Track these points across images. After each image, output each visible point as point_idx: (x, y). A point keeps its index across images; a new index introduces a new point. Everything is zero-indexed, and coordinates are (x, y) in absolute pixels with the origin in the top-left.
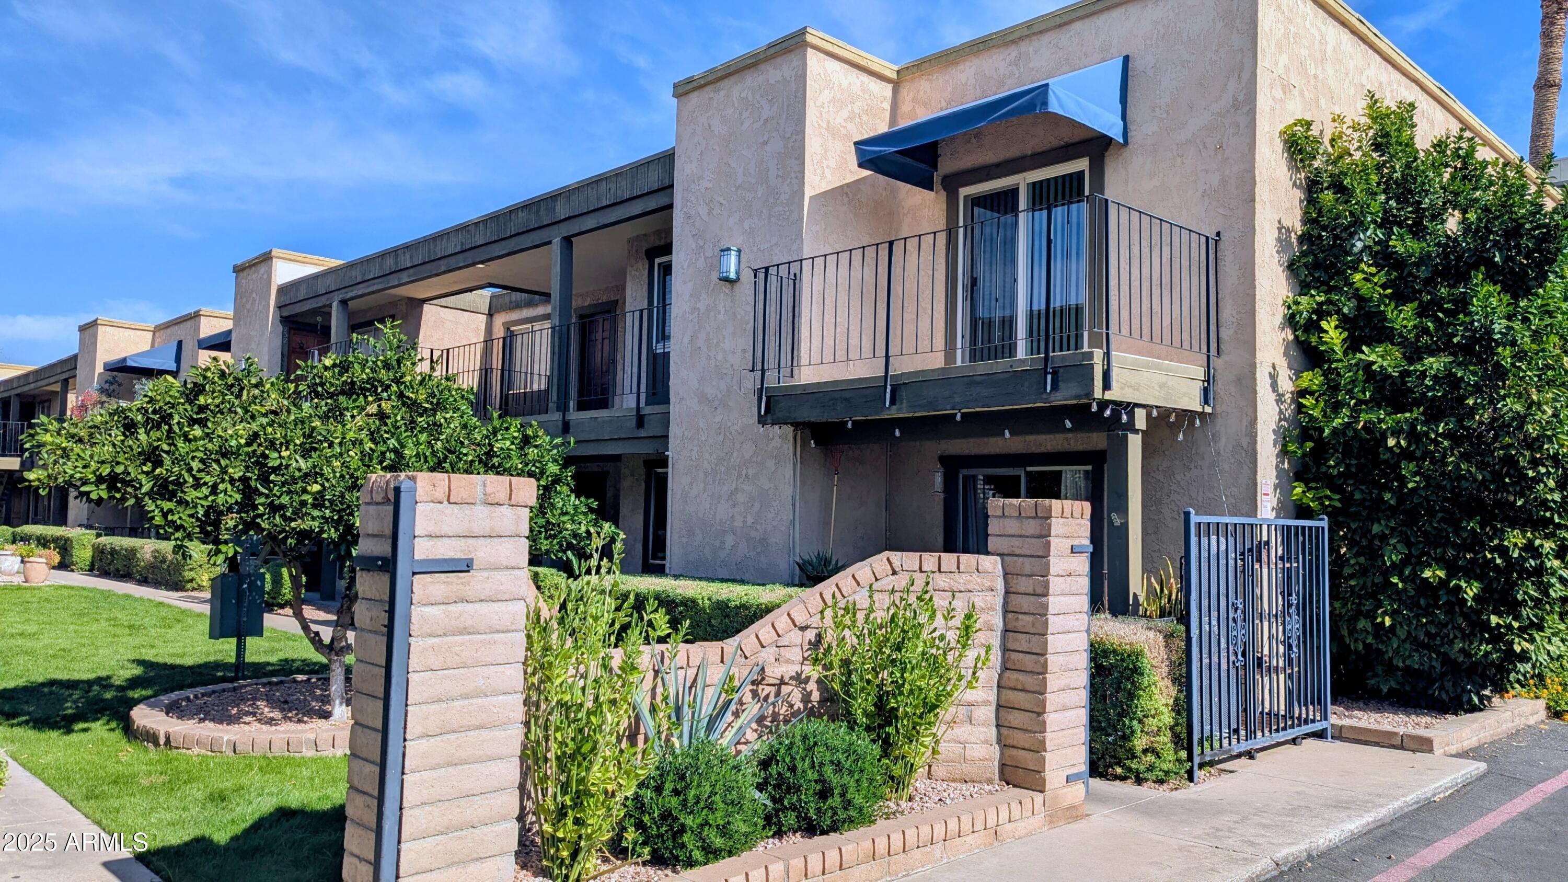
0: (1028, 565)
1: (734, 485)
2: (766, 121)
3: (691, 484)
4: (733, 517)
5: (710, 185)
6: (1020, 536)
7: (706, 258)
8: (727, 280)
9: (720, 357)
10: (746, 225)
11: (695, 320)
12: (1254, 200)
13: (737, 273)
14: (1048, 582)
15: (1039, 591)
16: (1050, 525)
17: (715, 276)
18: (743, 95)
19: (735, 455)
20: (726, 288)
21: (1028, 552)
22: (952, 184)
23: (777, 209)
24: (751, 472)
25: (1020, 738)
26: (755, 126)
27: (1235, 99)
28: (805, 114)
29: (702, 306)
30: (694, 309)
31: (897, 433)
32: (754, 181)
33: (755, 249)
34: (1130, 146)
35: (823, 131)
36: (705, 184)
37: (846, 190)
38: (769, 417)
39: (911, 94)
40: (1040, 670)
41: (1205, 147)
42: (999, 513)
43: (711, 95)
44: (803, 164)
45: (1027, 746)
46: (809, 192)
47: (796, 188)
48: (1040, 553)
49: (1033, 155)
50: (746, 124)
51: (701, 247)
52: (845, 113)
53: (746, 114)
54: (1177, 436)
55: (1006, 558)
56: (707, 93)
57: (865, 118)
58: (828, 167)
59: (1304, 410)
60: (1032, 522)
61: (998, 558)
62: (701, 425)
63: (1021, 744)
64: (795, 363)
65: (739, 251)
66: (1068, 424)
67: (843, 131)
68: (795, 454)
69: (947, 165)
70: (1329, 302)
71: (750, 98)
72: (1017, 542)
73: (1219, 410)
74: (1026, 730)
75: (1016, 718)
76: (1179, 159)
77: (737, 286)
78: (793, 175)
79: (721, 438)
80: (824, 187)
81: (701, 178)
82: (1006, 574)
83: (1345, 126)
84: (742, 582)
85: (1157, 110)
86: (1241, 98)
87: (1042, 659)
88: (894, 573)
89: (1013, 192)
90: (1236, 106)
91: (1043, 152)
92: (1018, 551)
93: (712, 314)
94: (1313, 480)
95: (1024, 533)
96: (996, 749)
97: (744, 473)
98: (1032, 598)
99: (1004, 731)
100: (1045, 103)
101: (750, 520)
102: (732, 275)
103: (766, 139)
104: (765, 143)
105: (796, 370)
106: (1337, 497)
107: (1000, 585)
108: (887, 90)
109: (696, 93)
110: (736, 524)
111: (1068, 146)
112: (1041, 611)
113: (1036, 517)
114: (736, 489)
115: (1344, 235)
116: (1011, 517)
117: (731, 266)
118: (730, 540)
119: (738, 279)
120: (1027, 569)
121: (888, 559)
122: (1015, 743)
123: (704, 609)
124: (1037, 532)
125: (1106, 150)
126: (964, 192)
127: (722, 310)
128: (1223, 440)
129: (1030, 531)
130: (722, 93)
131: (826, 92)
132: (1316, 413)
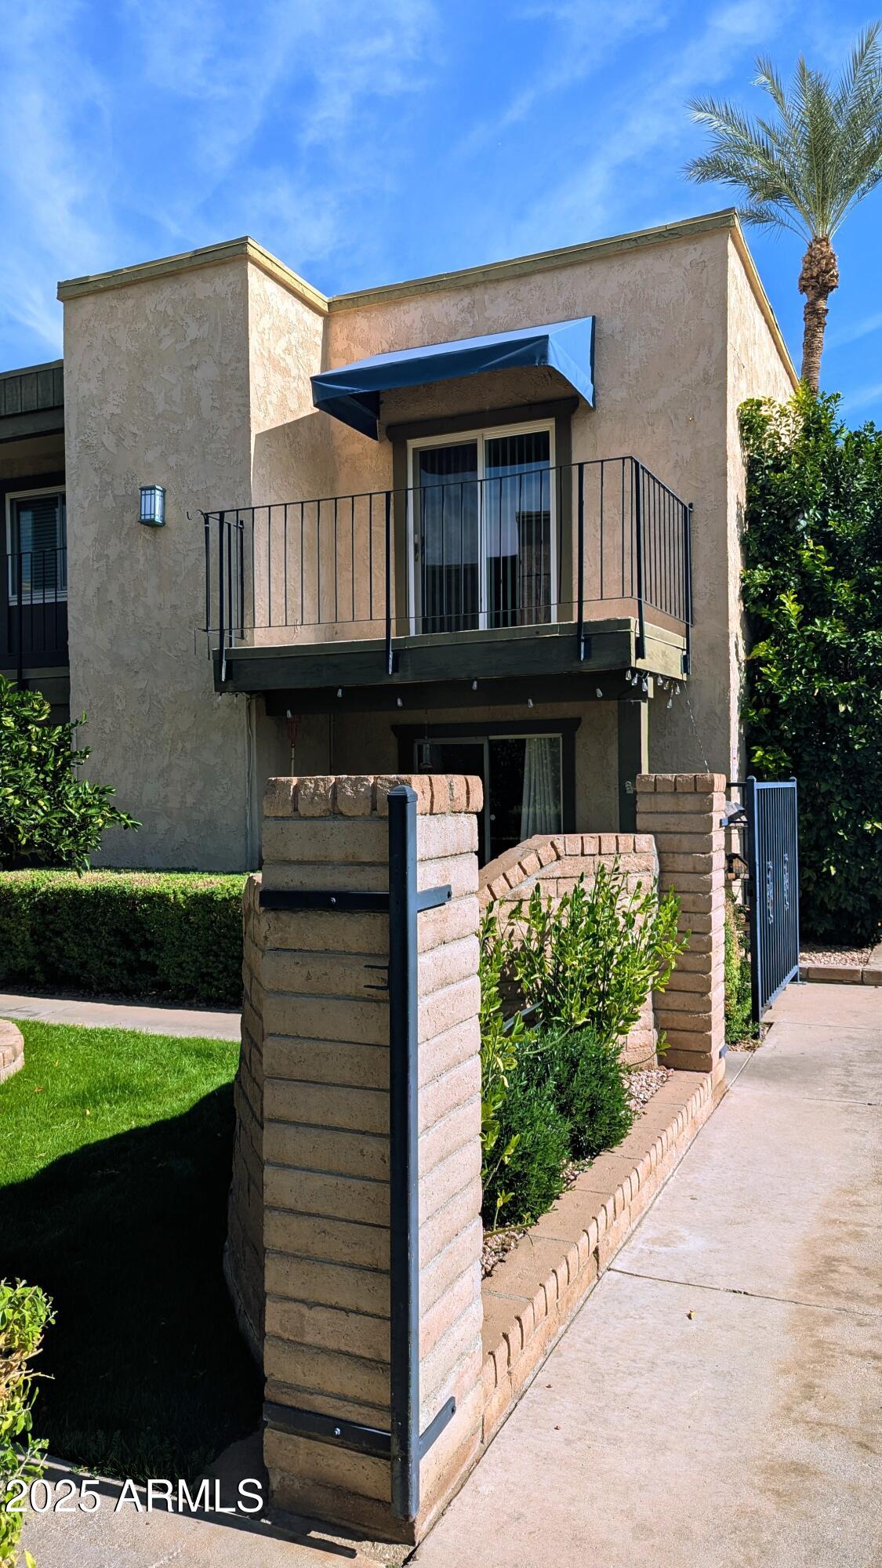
0: (686, 842)
1: (166, 762)
2: (194, 342)
3: (105, 760)
4: (166, 796)
5: (118, 411)
6: (677, 813)
7: (115, 497)
8: (151, 524)
9: (141, 612)
10: (172, 461)
11: (104, 569)
12: (725, 474)
13: (163, 516)
14: (711, 859)
15: (700, 868)
16: (712, 800)
17: (130, 518)
18: (161, 308)
19: (166, 726)
20: (146, 533)
21: (686, 829)
22: (397, 435)
23: (213, 446)
24: (188, 746)
25: (682, 1020)
26: (178, 347)
27: (706, 373)
28: (247, 339)
29: (113, 552)
30: (99, 557)
31: (399, 703)
32: (180, 411)
33: (185, 490)
34: (599, 411)
35: (266, 362)
36: (109, 409)
37: (287, 430)
38: (230, 684)
39: (345, 331)
40: (704, 949)
41: (676, 418)
42: (651, 789)
43: (114, 303)
44: (248, 396)
45: (689, 1027)
46: (255, 431)
47: (238, 423)
48: (701, 830)
49: (492, 411)
50: (168, 343)
51: (109, 484)
52: (283, 344)
53: (165, 332)
54: (666, 704)
55: (659, 836)
56: (108, 300)
57: (301, 351)
58: (271, 402)
59: (763, 678)
60: (690, 798)
61: (651, 836)
62: (117, 691)
63: (683, 1026)
64: (247, 624)
65: (164, 491)
66: (600, 693)
67: (283, 364)
68: (250, 725)
69: (391, 413)
70: (775, 577)
71: (170, 311)
72: (672, 819)
73: (692, 678)
74: (689, 1012)
75: (676, 1001)
76: (650, 428)
77: (161, 532)
78: (234, 408)
79: (145, 707)
80: (269, 425)
81: (105, 401)
82: (660, 853)
83: (775, 410)
84: (184, 870)
85: (626, 375)
86: (712, 372)
87: (705, 938)
88: (559, 858)
89: (472, 447)
90: (706, 379)
91: (503, 409)
92: (673, 828)
93: (127, 563)
94: (771, 744)
95: (680, 809)
96: (654, 1033)
97: (180, 746)
98: (692, 876)
99: (663, 1015)
100: (544, 356)
101: (190, 800)
102: (158, 519)
103: (194, 362)
104: (194, 368)
105: (247, 632)
106: (789, 758)
107: (655, 865)
108: (318, 323)
109: (91, 299)
110: (170, 805)
111: (531, 405)
112: (704, 889)
113: (696, 792)
114: (170, 765)
115: (790, 514)
116: (664, 793)
117: (155, 507)
118: (162, 824)
119: (164, 523)
120: (686, 846)
121: (552, 844)
122: (675, 1025)
123: (177, 905)
124: (697, 808)
125: (573, 412)
126: (413, 444)
127: (142, 560)
128: (697, 706)
129: (688, 808)
130: (130, 303)
131: (267, 316)
132: (773, 681)
